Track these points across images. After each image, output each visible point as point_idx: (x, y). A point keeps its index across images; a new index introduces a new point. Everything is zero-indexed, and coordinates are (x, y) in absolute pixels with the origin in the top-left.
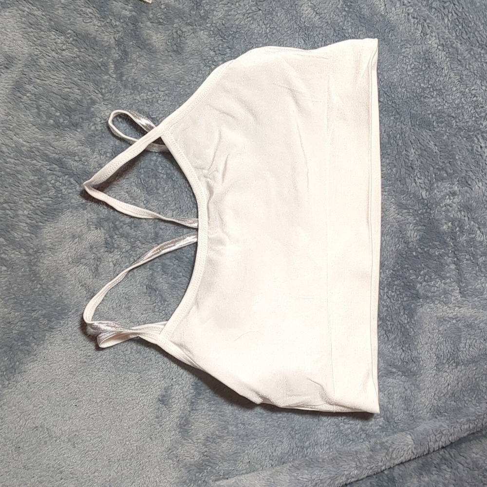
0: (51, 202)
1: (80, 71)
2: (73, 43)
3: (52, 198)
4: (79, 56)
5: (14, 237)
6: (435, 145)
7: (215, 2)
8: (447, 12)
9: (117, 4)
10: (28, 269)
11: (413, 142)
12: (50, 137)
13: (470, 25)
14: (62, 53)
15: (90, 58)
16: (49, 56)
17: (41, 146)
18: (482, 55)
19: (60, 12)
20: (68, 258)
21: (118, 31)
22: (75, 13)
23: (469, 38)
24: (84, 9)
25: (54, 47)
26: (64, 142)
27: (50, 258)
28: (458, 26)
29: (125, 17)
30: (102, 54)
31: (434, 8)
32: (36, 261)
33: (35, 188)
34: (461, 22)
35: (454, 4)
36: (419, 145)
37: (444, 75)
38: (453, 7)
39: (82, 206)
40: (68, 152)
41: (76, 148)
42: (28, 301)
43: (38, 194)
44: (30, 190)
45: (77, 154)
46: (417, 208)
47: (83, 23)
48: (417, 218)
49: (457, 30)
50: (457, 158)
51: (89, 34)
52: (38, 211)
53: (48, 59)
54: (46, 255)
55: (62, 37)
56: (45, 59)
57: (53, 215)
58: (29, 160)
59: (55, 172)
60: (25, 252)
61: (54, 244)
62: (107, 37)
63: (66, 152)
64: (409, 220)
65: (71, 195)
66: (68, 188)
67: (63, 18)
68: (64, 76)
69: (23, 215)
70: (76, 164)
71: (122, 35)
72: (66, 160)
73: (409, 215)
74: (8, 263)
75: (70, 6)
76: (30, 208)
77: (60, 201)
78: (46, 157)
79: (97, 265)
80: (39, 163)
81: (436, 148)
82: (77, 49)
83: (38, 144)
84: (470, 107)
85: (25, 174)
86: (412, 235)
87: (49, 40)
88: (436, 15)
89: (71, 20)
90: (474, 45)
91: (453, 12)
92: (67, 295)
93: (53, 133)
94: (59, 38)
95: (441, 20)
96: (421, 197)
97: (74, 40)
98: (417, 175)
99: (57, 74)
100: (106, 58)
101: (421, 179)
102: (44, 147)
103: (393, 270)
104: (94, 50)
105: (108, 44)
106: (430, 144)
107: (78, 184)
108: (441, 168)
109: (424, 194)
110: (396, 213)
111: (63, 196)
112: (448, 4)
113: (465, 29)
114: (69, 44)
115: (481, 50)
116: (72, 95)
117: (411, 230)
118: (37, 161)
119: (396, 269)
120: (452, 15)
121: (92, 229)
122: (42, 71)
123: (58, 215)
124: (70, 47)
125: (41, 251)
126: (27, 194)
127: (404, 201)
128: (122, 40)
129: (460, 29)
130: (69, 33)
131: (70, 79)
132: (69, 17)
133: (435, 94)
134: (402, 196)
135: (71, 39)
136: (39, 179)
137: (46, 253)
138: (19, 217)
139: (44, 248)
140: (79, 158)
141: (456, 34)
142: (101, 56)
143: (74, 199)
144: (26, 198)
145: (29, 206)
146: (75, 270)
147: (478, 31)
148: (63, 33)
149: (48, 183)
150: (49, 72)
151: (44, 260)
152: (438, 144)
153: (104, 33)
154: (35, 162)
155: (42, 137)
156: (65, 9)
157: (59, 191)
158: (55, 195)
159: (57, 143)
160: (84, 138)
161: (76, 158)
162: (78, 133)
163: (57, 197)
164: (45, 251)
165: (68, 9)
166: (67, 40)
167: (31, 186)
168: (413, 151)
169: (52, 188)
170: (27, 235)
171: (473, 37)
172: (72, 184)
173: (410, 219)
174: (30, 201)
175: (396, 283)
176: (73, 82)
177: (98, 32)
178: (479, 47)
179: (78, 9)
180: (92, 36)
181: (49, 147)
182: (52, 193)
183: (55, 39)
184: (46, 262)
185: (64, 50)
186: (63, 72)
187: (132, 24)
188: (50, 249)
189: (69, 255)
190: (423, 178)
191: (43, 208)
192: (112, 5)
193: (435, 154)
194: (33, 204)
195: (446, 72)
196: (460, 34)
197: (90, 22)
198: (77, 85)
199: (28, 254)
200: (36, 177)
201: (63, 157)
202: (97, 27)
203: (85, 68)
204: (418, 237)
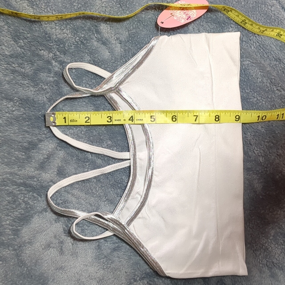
0: (23, 212)
1: (27, 123)
2: (20, 105)
3: (24, 209)
4: (25, 113)
5: (3, 240)
6: (262, 127)
7: (107, 62)
8: (253, 43)
9: (43, 74)
10: (16, 260)
11: (248, 128)
12: (15, 169)
13: (268, 48)
14: (13, 113)
15: (33, 113)
16: (4, 117)
17: (10, 176)
18: (277, 65)
19: (7, 86)
20: (41, 246)
21: (48, 92)
22: (17, 85)
23: (268, 56)
24: (22, 82)
25: (6, 110)
26: (25, 170)
27: (30, 249)
28: (260, 50)
29: (50, 82)
30: (40, 109)
31: (244, 41)
32: (21, 253)
33: (11, 205)
34: (262, 47)
35: (256, 37)
36: (252, 129)
37: (259, 82)
38: (255, 39)
39: (44, 210)
40: (29, 177)
41: (34, 173)
42: (20, 280)
43: (14, 209)
44: (8, 207)
45: (35, 177)
46: (258, 169)
47: (24, 91)
48: (259, 175)
49: (260, 53)
50: (277, 132)
51: (29, 98)
52: (16, 220)
53: (4, 119)
54: (26, 247)
55: (12, 103)
56: (2, 119)
57: (26, 220)
58: (3, 187)
59: (23, 192)
60: (12, 249)
61: (31, 239)
62: (41, 97)
63: (27, 177)
64: (254, 178)
65: (36, 204)
66: (33, 200)
67: (9, 90)
68: (17, 128)
69: (6, 225)
70: (35, 183)
71: (50, 94)
72: (29, 182)
73: (254, 174)
74: (3, 258)
75: (12, 81)
76: (10, 219)
77: (29, 210)
78: (14, 183)
79: (61, 247)
80: (11, 188)
81: (263, 129)
82: (22, 109)
83: (8, 175)
84: (278, 100)
85: (3, 197)
86: (258, 187)
87: (3, 106)
88: (246, 45)
89: (15, 91)
90: (272, 60)
91: (256, 42)
92: (45, 270)
93: (16, 166)
94: (9, 104)
95: (250, 48)
96: (259, 162)
97: (19, 103)
98: (255, 148)
99: (12, 128)
100: (43, 111)
101: (257, 150)
102: (12, 177)
103: (250, 210)
104: (34, 108)
105: (42, 102)
106: (259, 127)
107: (39, 196)
108: (268, 141)
109: (261, 159)
110: (246, 175)
111: (31, 206)
112: (252, 37)
113: (265, 51)
114: (16, 106)
115: (276, 62)
116: (25, 139)
117: (257, 183)
118: (9, 187)
119: (251, 209)
120: (256, 43)
121: (53, 223)
122: (2, 127)
123: (30, 219)
124: (18, 108)
125: (23, 245)
126: (7, 210)
127: (249, 166)
128: (51, 98)
129: (262, 52)
130: (15, 100)
131: (21, 129)
132: (13, 89)
133: (256, 95)
134: (248, 164)
135: (18, 103)
136: (12, 198)
137: (26, 246)
138: (3, 226)
139: (24, 243)
140: (37, 179)
141: (260, 55)
142: (40, 111)
143: (39, 206)
144: (6, 213)
145: (9, 217)
146: (47, 253)
147: (273, 51)
148: (11, 100)
149: (19, 200)
150: (6, 127)
151: (26, 251)
152: (263, 126)
153: (39, 95)
154: (8, 188)
155: (9, 170)
156: (9, 84)
157: (27, 203)
158: (25, 206)
159: (20, 172)
160: (38, 166)
161: (35, 179)
162: (33, 163)
163: (27, 208)
164: (25, 245)
165: (12, 84)
166: (15, 104)
167: (8, 204)
168: (249, 134)
169: (23, 203)
170: (11, 237)
171: (271, 55)
172: (35, 197)
173: (255, 176)
174: (10, 214)
175: (253, 218)
176: (24, 131)
177: (35, 95)
178: (275, 61)
179: (19, 82)
180: (31, 99)
181: (15, 176)
182: (23, 205)
183: (6, 105)
184: (27, 252)
185: (14, 111)
186: (16, 125)
187: (56, 86)
188: (29, 243)
189: (42, 243)
190: (259, 149)
191: (19, 217)
192: (41, 76)
193: (263, 133)
194: (12, 216)
195: (260, 80)
196: (263, 55)
197: (28, 89)
198: (27, 132)
199: (15, 250)
200: (10, 198)
201: (26, 180)
202: (33, 92)
203: (31, 120)
204: (262, 187)
